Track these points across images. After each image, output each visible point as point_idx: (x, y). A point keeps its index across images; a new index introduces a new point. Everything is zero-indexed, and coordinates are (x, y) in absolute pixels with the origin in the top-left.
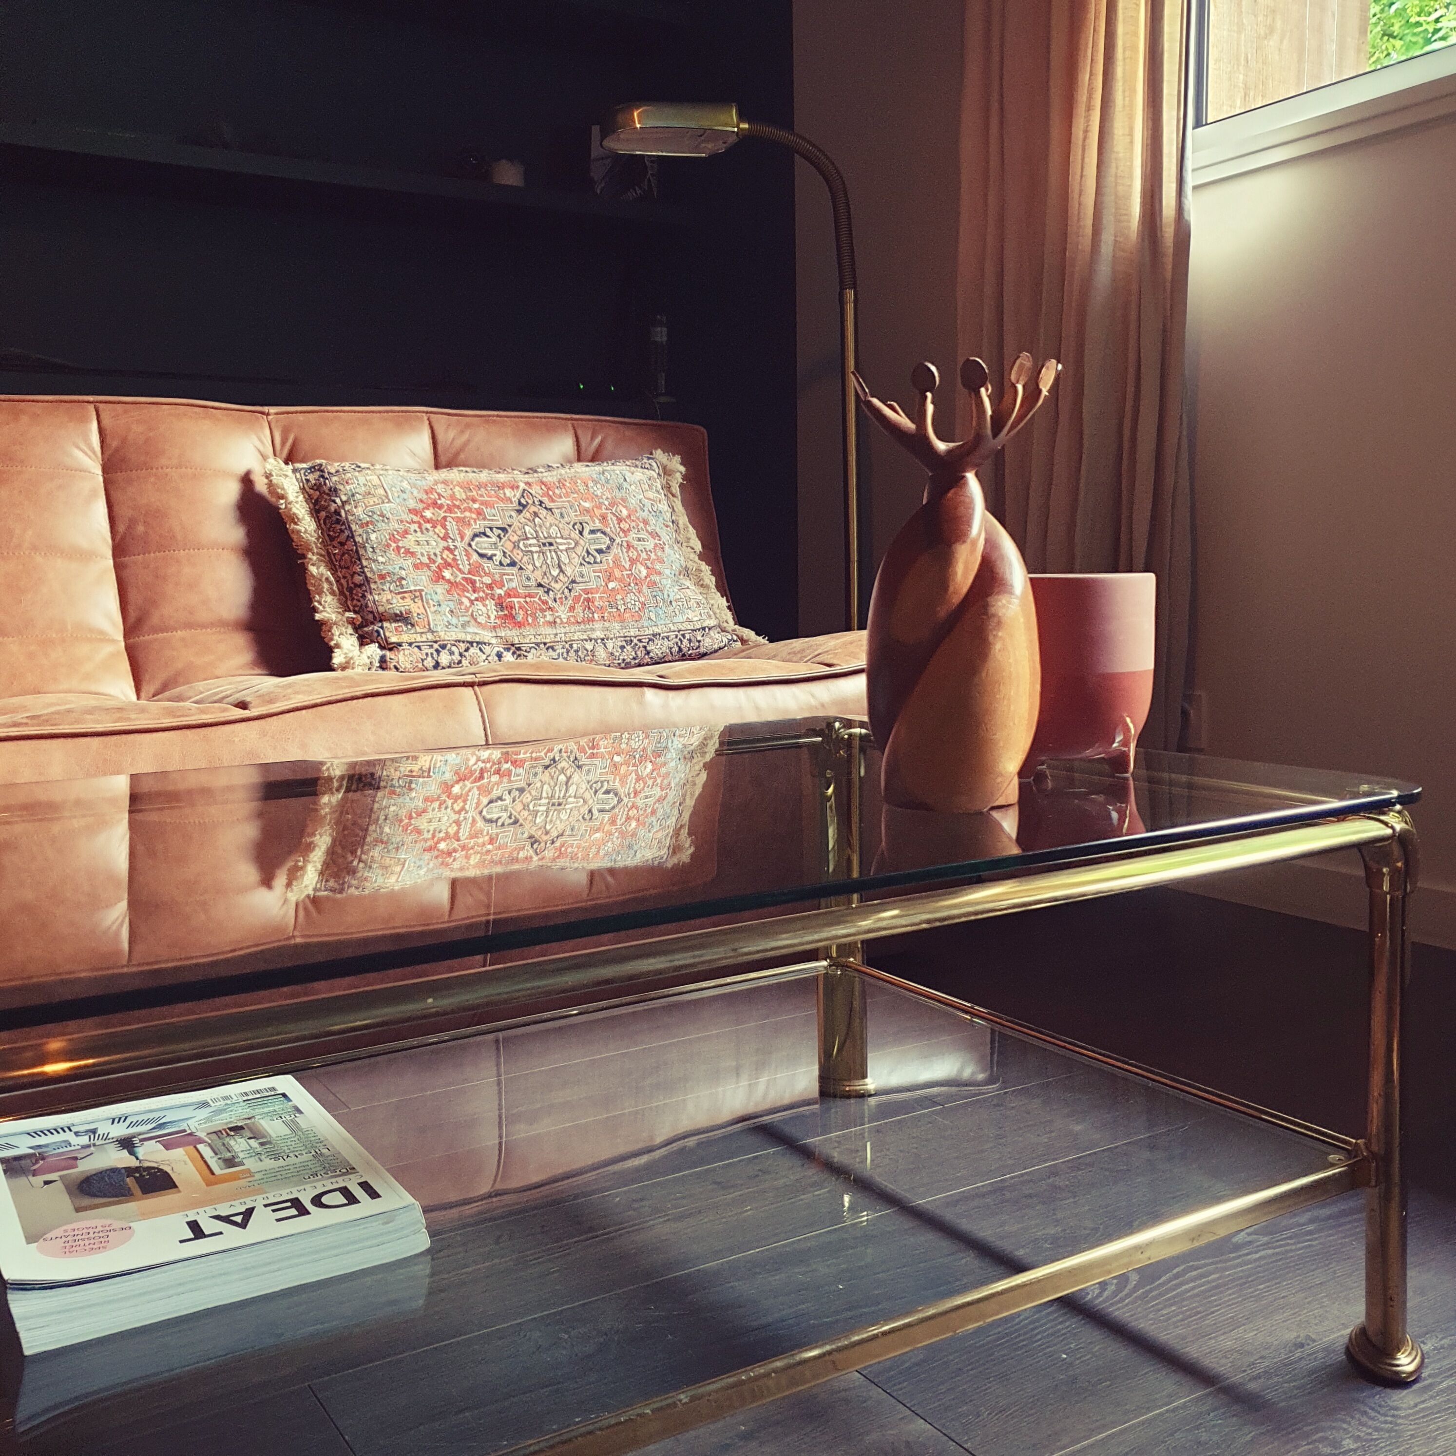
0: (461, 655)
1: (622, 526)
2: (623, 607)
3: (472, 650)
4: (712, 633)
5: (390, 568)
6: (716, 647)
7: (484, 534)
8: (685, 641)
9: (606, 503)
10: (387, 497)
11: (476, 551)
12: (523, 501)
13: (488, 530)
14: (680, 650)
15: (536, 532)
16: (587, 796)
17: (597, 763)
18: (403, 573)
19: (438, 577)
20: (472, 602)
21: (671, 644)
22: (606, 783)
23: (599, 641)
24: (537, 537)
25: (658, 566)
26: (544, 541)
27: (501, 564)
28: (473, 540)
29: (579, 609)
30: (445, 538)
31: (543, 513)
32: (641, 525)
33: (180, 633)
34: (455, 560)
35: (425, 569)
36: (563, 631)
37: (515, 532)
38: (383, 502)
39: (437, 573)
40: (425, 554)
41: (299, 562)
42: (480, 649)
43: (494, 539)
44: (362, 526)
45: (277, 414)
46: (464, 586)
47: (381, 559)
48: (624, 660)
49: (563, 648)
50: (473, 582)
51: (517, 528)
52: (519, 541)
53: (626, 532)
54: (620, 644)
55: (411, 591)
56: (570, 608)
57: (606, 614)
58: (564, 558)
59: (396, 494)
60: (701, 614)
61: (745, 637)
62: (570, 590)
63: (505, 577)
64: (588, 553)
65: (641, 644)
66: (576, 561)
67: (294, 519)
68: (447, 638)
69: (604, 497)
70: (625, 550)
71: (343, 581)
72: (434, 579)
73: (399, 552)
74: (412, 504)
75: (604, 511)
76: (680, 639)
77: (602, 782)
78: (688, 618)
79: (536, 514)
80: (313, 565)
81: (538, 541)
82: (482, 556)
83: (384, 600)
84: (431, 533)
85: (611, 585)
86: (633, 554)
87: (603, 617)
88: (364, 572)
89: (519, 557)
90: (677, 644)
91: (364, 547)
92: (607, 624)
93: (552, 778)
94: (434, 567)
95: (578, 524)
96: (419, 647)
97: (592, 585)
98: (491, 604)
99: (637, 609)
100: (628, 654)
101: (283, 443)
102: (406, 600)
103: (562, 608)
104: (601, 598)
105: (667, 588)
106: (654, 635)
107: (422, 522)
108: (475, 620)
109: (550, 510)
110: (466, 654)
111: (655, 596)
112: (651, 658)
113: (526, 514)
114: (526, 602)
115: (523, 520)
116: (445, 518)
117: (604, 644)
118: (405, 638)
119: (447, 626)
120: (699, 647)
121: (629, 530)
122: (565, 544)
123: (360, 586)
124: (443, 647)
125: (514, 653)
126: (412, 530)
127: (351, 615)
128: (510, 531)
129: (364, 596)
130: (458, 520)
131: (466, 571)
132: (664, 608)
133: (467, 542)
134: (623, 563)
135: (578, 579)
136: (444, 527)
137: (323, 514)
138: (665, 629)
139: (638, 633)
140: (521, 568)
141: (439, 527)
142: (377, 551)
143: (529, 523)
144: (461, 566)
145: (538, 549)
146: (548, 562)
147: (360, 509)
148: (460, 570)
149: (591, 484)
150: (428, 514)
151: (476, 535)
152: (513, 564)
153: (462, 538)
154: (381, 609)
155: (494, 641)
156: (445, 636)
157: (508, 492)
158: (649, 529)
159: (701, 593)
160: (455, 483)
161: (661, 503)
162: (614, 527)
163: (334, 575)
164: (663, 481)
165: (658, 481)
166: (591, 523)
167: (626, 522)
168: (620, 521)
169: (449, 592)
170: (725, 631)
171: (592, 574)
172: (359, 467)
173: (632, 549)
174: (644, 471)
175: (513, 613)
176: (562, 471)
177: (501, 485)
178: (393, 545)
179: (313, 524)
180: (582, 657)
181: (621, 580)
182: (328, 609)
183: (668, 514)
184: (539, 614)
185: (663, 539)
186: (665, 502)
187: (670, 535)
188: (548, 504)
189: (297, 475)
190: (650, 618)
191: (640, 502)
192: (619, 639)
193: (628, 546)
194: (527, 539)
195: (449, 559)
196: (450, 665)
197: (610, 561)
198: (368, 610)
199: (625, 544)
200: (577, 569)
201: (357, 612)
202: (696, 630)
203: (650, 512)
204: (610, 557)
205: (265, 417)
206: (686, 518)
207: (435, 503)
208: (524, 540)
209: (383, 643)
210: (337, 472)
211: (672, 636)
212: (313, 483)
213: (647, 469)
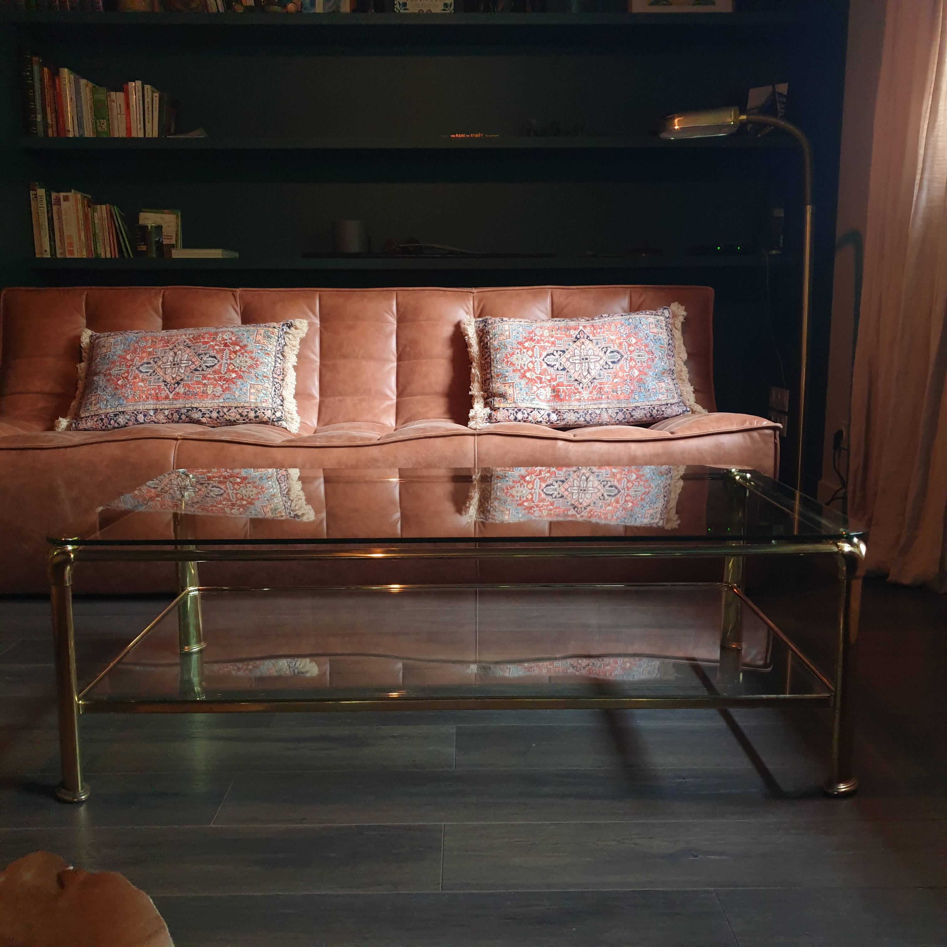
0: (528, 414)
1: (630, 348)
2: (620, 392)
3: (534, 412)
4: (673, 406)
5: (502, 371)
6: (674, 414)
7: (553, 354)
8: (655, 411)
9: (625, 336)
10: (509, 336)
11: (546, 363)
12: (578, 336)
13: (555, 352)
14: (651, 415)
15: (581, 352)
16: (599, 487)
17: (603, 472)
18: (507, 374)
19: (523, 376)
20: (538, 388)
21: (646, 412)
22: (609, 482)
23: (604, 410)
24: (580, 356)
25: (646, 370)
26: (583, 357)
27: (558, 369)
28: (546, 357)
29: (595, 393)
30: (531, 357)
31: (588, 342)
32: (643, 347)
33: (418, 397)
34: (533, 367)
35: (518, 372)
36: (584, 404)
37: (569, 353)
38: (507, 339)
39: (523, 374)
40: (520, 364)
41: (469, 365)
42: (539, 412)
43: (557, 356)
44: (495, 351)
45: (478, 292)
46: (536, 381)
47: (499, 367)
48: (618, 419)
49: (583, 412)
50: (540, 379)
51: (570, 351)
52: (570, 357)
53: (631, 352)
54: (616, 411)
55: (509, 383)
56: (590, 392)
57: (609, 396)
58: (592, 366)
59: (514, 335)
60: (667, 396)
61: (694, 410)
62: (592, 383)
63: (558, 376)
64: (606, 363)
65: (628, 412)
66: (598, 367)
67: (471, 346)
68: (521, 406)
69: (624, 333)
70: (628, 361)
71: (483, 376)
72: (521, 377)
73: (507, 363)
74: (520, 339)
75: (622, 340)
76: (652, 410)
77: (607, 481)
78: (658, 398)
79: (583, 343)
80: (474, 368)
81: (580, 357)
82: (548, 365)
83: (496, 387)
84: (525, 354)
85: (615, 380)
86: (633, 364)
87: (608, 397)
88: (491, 373)
89: (568, 366)
90: (649, 412)
91: (494, 361)
92: (609, 401)
93: (578, 477)
94: (522, 371)
95: (605, 348)
96: (507, 410)
97: (605, 380)
98: (549, 390)
99: (628, 393)
100: (620, 416)
101: (478, 307)
102: (506, 387)
103: (586, 392)
104: (608, 387)
105: (648, 382)
106: (636, 407)
107: (522, 348)
108: (538, 397)
109: (592, 340)
110: (530, 414)
111: (640, 386)
112: (634, 419)
113: (578, 343)
114: (567, 389)
115: (575, 347)
116: (534, 346)
117: (607, 411)
118: (502, 405)
119: (523, 401)
120: (663, 414)
121: (634, 351)
122: (594, 358)
123: (489, 379)
124: (520, 410)
125: (557, 414)
126: (516, 353)
127: (482, 393)
128: (566, 352)
129: (489, 385)
130: (541, 347)
131: (538, 373)
132: (644, 393)
133: (543, 358)
134: (625, 369)
135: (597, 377)
136: (533, 351)
137: (482, 344)
138: (643, 404)
139: (627, 406)
140: (568, 372)
141: (530, 351)
142: (498, 363)
143: (578, 348)
144: (536, 371)
145: (579, 361)
146: (583, 368)
147: (496, 342)
148: (535, 373)
149: (619, 326)
150: (526, 344)
151: (548, 355)
152: (564, 369)
153: (540, 356)
154: (494, 391)
155: (547, 408)
156: (522, 405)
157: (572, 332)
158: (647, 349)
159: (675, 384)
160: (546, 327)
161: (662, 334)
162: (625, 349)
163: (480, 373)
164: (671, 321)
165: (664, 322)
166: (612, 348)
167: (633, 346)
168: (630, 345)
169: (527, 383)
170: (685, 405)
171: (606, 375)
172: (502, 320)
173: (632, 361)
174: (656, 316)
175: (559, 394)
176: (606, 319)
177: (570, 328)
178: (506, 360)
179: (477, 348)
180: (594, 417)
181: (622, 378)
182: (475, 389)
183: (665, 340)
184: (572, 395)
185: (655, 355)
186: (665, 334)
187: (663, 352)
188: (591, 337)
189: (476, 324)
190: (634, 398)
191: (646, 335)
192: (615, 409)
193: (631, 359)
194: (575, 356)
195: (531, 367)
196: (522, 419)
197: (618, 368)
198: (490, 391)
199: (629, 358)
200: (598, 372)
201: (486, 392)
202: (662, 405)
203: (651, 340)
204: (618, 366)
205: (472, 294)
206: (682, 341)
207: (532, 339)
208: (573, 357)
209: (492, 407)
210: (492, 323)
211: (647, 407)
212: (481, 328)
213: (659, 315)
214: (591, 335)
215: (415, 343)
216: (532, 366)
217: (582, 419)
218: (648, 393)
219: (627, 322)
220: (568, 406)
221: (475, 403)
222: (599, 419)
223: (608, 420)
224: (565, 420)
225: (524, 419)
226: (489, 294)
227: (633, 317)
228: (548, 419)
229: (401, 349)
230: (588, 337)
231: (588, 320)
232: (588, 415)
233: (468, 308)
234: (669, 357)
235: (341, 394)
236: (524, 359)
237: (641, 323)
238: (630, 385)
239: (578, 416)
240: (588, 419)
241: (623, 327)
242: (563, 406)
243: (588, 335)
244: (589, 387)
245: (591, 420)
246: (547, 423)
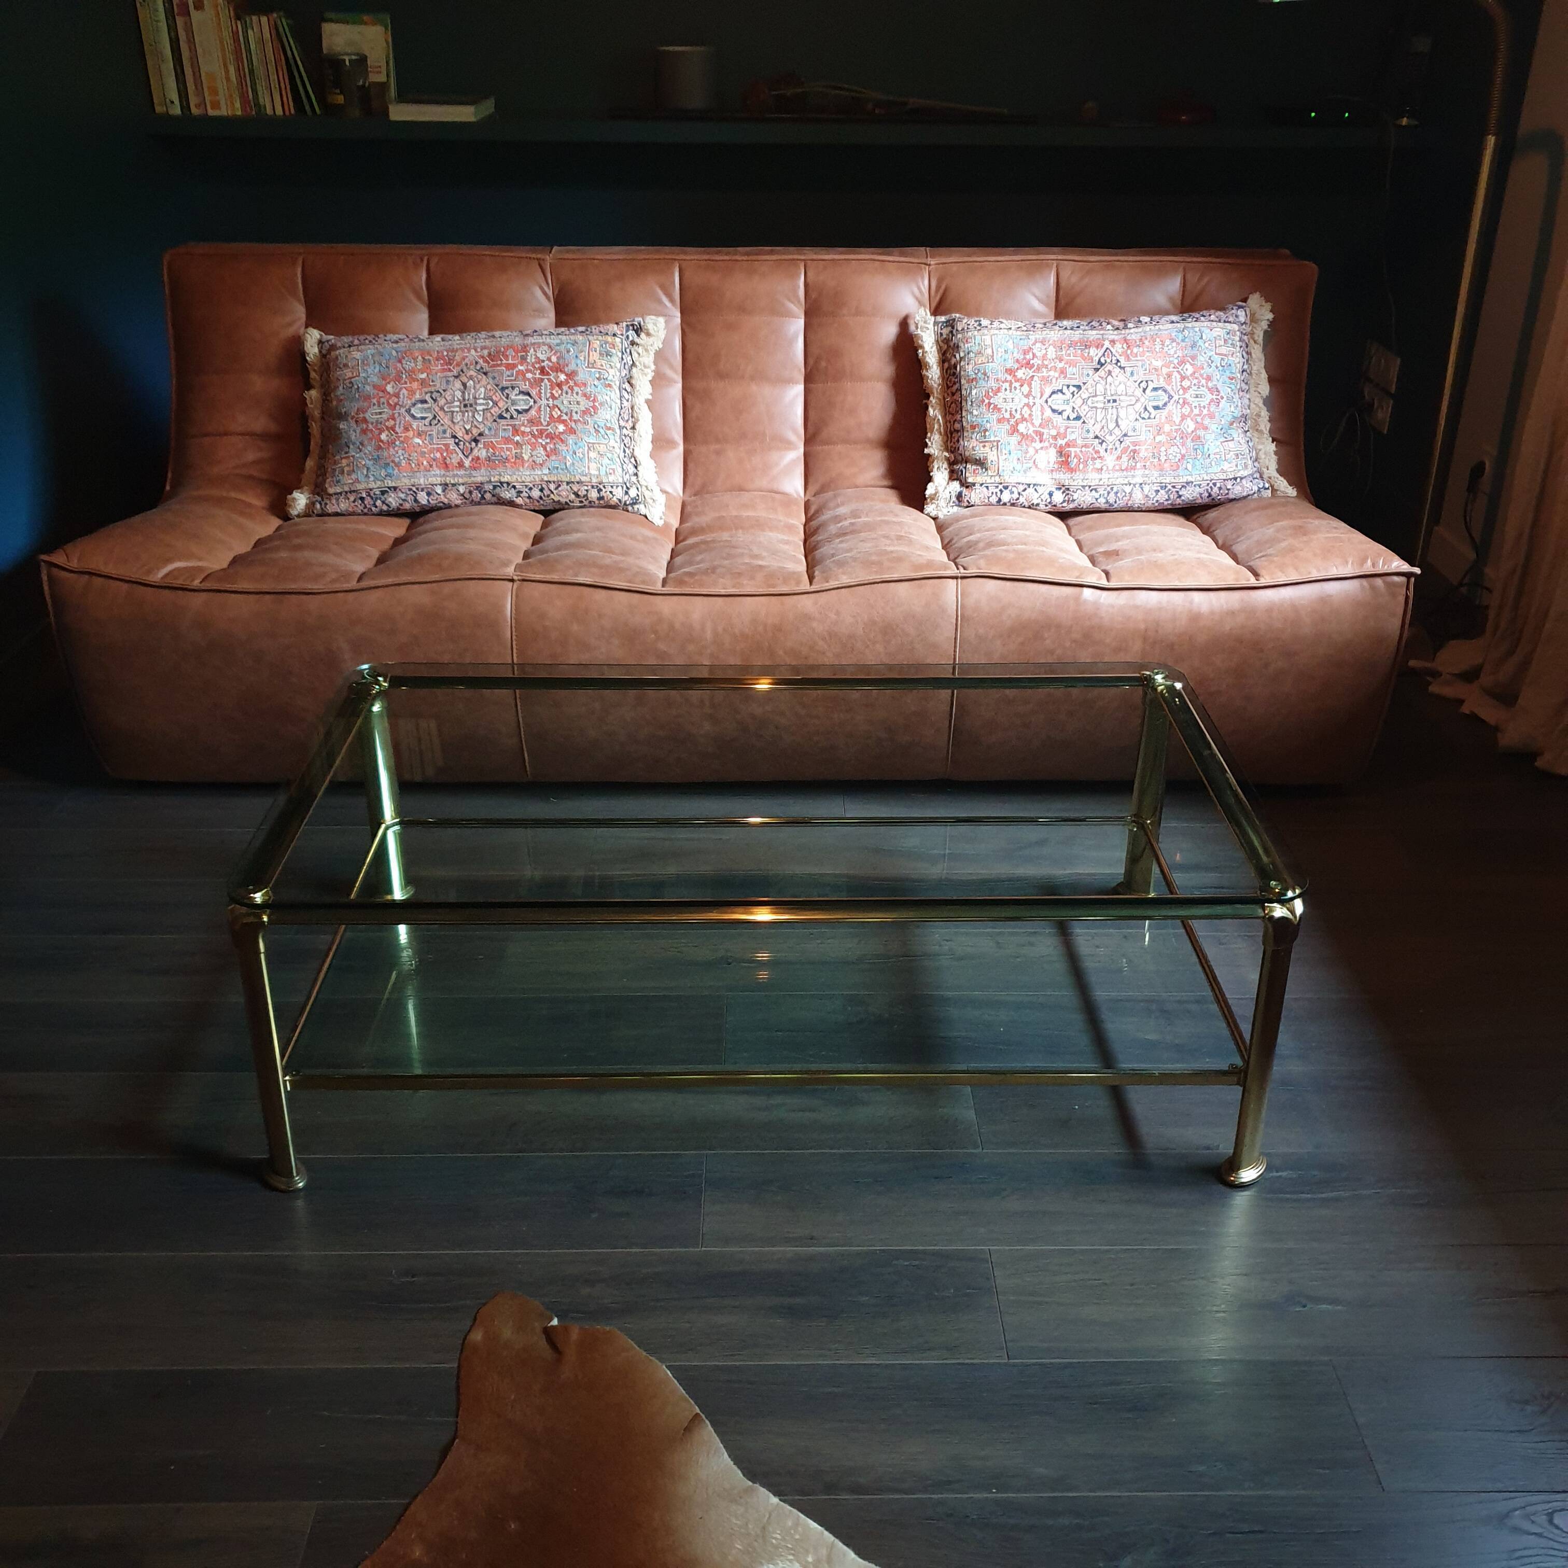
0: (1019, 494)
1: (1183, 383)
2: (1165, 458)
3: (1028, 490)
4: (1244, 481)
5: (980, 420)
6: (1245, 494)
7: (1061, 391)
8: (1216, 489)
9: (1176, 361)
10: (993, 357)
11: (1050, 407)
12: (1103, 361)
13: (1065, 388)
14: (1210, 495)
15: (1105, 389)
18: (988, 425)
19: (1014, 430)
20: (1036, 451)
21: (1201, 490)
23: (1137, 486)
24: (1104, 395)
25: (1207, 421)
26: (1109, 398)
27: (1068, 418)
28: (1050, 397)
29: (1125, 458)
30: (1027, 396)
31: (1117, 370)
32: (1203, 382)
33: (839, 448)
34: (1030, 415)
35: (1006, 423)
36: (1108, 476)
37: (1087, 389)
38: (988, 362)
39: (1014, 426)
40: (1009, 410)
41: (924, 401)
42: (1035, 490)
43: (1069, 395)
44: (968, 382)
45: (936, 264)
46: (1033, 437)
47: (975, 413)
48: (1157, 501)
49: (1105, 490)
50: (1041, 435)
51: (1090, 386)
52: (1089, 398)
53: (1185, 390)
54: (1156, 488)
55: (991, 441)
56: (1118, 458)
57: (1148, 464)
58: (1122, 413)
59: (1000, 355)
60: (1237, 466)
61: (1275, 487)
62: (1121, 442)
63: (1068, 430)
64: (1146, 409)
65: (1174, 490)
66: (1133, 416)
67: (927, 366)
68: (1009, 481)
69: (1176, 356)
70: (1179, 406)
71: (948, 425)
72: (1010, 431)
73: (989, 406)
74: (1010, 364)
75: (1171, 369)
76: (1211, 487)
78: (1222, 469)
79: (1110, 373)
80: (932, 406)
81: (1105, 398)
82: (1054, 411)
83: (971, 447)
84: (1018, 391)
85: (1158, 438)
86: (1186, 410)
87: (1145, 466)
88: (961, 421)
89: (1085, 413)
90: (1207, 491)
91: (966, 400)
92: (1147, 472)
94: (1012, 422)
95: (1144, 382)
96: (987, 487)
97: (1142, 438)
98: (1053, 453)
99: (1177, 460)
100: (1162, 497)
101: (937, 291)
102: (986, 448)
103: (1111, 458)
104: (1146, 449)
105: (1209, 442)
106: (1187, 483)
107: (1013, 381)
108: (1036, 466)
109: (1124, 368)
110: (1023, 493)
111: (1196, 449)
112: (1183, 500)
113: (1102, 373)
114: (1081, 451)
115: (1097, 379)
116: (1033, 377)
117: (1142, 488)
118: (979, 479)
119: (1012, 472)
120: (1228, 494)
121: (1189, 387)
122: (1127, 401)
123: (958, 431)
124: (1006, 488)
125: (1063, 492)
126: (1003, 388)
127: (947, 454)
128: (1083, 388)
129: (958, 441)
130: (1043, 379)
131: (1038, 425)
132: (1201, 461)
133: (1045, 399)
134: (1175, 419)
135: (1130, 433)
137: (946, 365)
138: (1199, 478)
139: (1173, 480)
140: (1084, 422)
141: (1025, 386)
142: (974, 405)
143: (1102, 382)
144: (1034, 421)
145: (1102, 405)
146: (1109, 417)
147: (970, 366)
148: (1033, 424)
149: (1168, 342)
150: (1020, 374)
151: (1053, 393)
152: (1078, 418)
153: (1042, 395)
154: (967, 454)
155: (1049, 482)
156: (1010, 479)
157: (1093, 351)
158: (1210, 385)
159: (1248, 442)
160: (1050, 342)
161: (1234, 355)
162: (1176, 385)
163: (944, 417)
164: (1248, 329)
165: (1238, 333)
166: (1155, 381)
167: (1189, 380)
168: (1183, 378)
169: (1019, 443)
170: (1261, 477)
171: (1144, 429)
172: (980, 325)
173: (1186, 406)
174: (1226, 324)
175: (1069, 460)
176: (1148, 328)
177: (1089, 344)
178: (987, 401)
179: (938, 372)
180: (1121, 497)
181: (1168, 434)
182: (935, 446)
183: (1238, 365)
184: (1090, 462)
185: (1222, 394)
186: (1238, 354)
187: (1233, 387)
188: (1123, 363)
189: (936, 327)
190: (1186, 469)
191: (1210, 359)
192: (1155, 485)
193: (1184, 402)
194: (1096, 396)
195: (1026, 414)
196: (1010, 502)
197: (1163, 418)
198: (959, 452)
199: (1181, 401)
200: (1131, 424)
201: (952, 452)
202: (1227, 480)
203: (1217, 367)
204: (1164, 413)
205: (927, 267)
206: (1263, 365)
207: (1028, 363)
208: (1093, 396)
209: (963, 481)
210: (963, 329)
211: (1204, 484)
212: (944, 336)
213: (1230, 322)
214: (1123, 357)
215: (835, 353)
216: (1029, 412)
217: (1102, 500)
218: (1209, 460)
219: (1181, 336)
220: (1082, 480)
221: (935, 469)
222: (1129, 500)
223: (1143, 502)
224: (1076, 502)
225: (1012, 502)
226: (955, 268)
227: (1190, 325)
228: (1049, 500)
229: (811, 361)
230: (1118, 361)
231: (1118, 329)
232: (1112, 495)
233: (921, 291)
234: (1241, 394)
235: (718, 441)
236: (1017, 400)
237: (1201, 338)
238: (1180, 447)
239: (1097, 495)
240: (1112, 499)
241: (1174, 344)
242: (1074, 480)
243: (1119, 358)
244: (1116, 449)
245: (1116, 502)
246: (1046, 506)
